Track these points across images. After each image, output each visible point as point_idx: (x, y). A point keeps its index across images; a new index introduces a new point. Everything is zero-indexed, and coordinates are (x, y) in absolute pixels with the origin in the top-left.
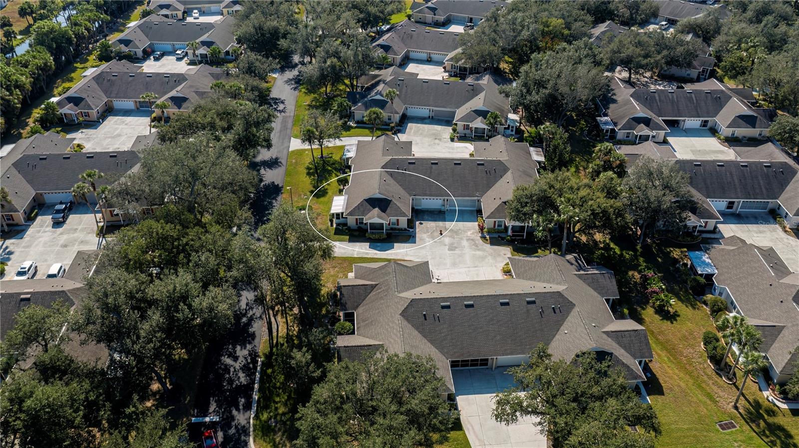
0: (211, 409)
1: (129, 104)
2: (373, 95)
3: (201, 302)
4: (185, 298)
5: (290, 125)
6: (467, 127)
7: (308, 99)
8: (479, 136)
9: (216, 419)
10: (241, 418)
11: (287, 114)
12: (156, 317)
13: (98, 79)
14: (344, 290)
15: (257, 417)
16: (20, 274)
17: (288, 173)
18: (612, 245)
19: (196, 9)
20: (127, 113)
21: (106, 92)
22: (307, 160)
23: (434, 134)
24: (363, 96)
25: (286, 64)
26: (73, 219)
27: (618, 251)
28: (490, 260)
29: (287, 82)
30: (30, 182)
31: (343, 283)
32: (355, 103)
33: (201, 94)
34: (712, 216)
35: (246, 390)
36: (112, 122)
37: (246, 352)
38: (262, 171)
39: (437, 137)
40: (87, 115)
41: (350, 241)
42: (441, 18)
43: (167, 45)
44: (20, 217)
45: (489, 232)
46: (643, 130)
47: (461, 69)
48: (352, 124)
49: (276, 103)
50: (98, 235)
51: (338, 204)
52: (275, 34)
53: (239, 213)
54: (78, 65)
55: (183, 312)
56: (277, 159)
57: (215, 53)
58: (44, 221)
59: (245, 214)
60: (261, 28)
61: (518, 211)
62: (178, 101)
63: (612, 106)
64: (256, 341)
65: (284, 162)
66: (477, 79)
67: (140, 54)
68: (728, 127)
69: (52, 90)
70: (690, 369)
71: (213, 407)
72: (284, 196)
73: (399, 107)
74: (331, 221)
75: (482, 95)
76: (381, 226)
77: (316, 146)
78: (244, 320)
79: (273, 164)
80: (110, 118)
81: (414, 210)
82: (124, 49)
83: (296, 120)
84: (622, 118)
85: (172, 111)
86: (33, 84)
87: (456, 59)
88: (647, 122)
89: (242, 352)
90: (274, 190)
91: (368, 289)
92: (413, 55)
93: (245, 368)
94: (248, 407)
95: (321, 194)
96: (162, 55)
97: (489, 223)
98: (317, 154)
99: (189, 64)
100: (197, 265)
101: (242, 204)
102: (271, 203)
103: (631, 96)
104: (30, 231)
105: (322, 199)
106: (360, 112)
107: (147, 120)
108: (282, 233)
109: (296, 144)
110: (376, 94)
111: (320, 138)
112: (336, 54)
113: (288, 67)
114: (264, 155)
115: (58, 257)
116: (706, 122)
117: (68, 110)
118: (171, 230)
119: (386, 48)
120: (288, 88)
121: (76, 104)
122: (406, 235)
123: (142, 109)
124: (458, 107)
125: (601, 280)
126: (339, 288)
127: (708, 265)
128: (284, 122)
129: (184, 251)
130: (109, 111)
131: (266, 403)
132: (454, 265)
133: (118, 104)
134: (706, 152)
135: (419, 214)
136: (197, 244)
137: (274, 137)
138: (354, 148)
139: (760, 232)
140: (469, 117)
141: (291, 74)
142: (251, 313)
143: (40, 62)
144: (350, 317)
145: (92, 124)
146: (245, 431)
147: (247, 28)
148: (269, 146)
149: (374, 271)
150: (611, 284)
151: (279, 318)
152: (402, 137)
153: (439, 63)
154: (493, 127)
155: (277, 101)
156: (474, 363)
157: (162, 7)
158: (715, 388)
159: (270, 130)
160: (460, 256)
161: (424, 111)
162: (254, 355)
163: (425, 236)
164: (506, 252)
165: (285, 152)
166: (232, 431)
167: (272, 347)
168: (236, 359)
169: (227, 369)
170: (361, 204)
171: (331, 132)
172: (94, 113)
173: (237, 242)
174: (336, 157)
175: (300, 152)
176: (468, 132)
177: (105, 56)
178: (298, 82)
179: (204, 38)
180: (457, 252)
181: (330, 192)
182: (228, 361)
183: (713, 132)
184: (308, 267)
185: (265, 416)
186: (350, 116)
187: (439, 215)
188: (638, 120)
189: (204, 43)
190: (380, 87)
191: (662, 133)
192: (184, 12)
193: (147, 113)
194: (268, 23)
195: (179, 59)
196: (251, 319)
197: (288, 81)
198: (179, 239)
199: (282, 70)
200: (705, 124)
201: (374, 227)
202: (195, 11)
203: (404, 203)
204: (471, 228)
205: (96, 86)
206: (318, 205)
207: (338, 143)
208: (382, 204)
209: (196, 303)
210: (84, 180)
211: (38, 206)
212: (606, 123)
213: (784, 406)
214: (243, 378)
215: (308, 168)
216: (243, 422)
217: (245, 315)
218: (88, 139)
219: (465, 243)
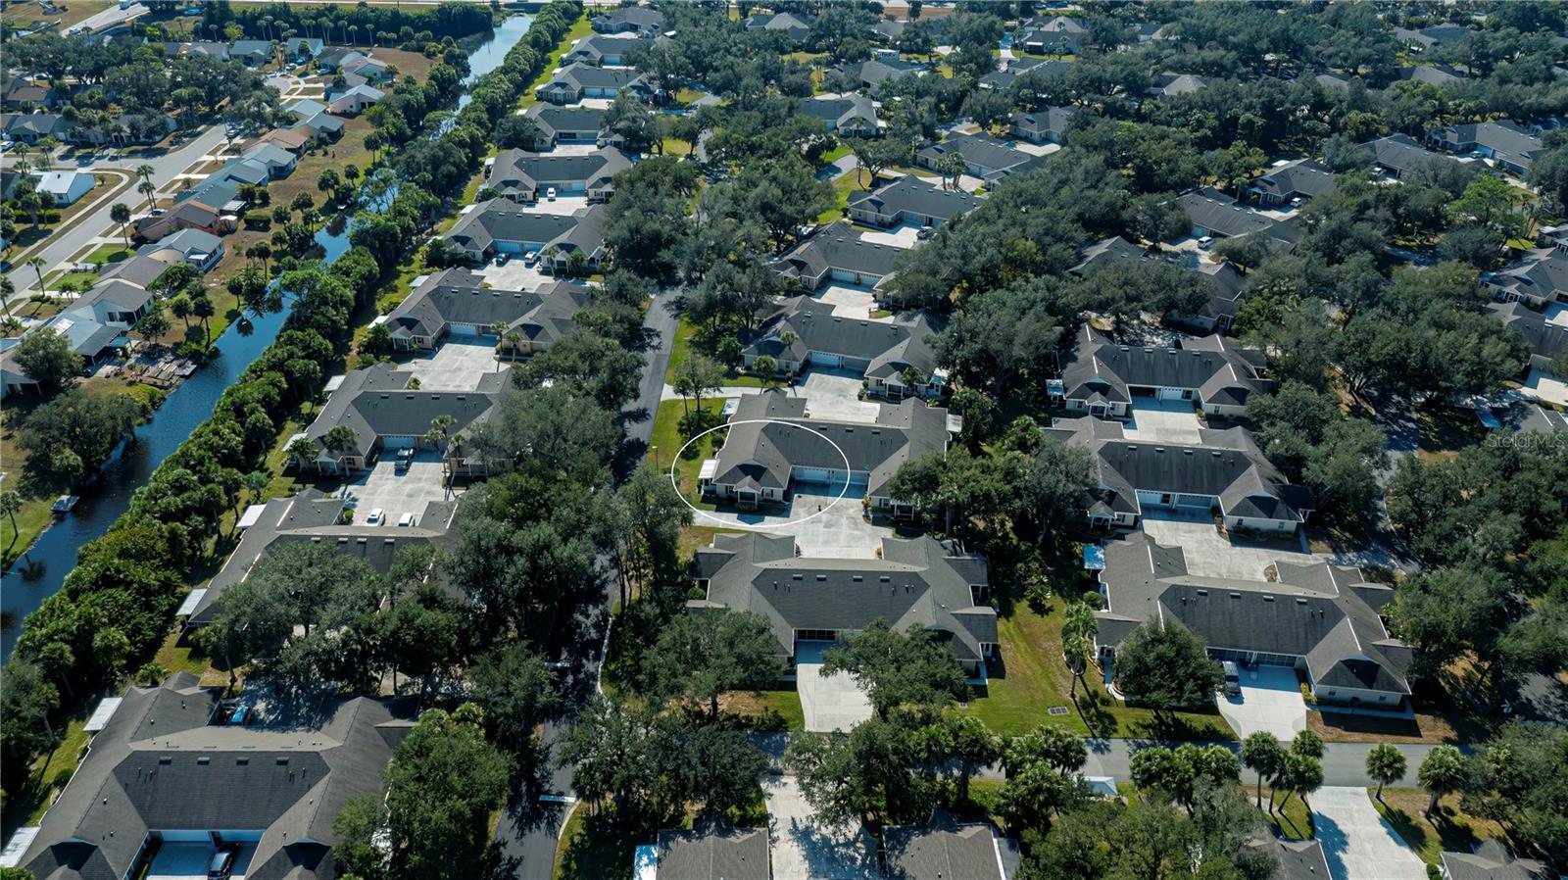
0: (563, 657)
1: (470, 329)
2: (770, 336)
3: (562, 552)
4: (547, 547)
5: (664, 367)
6: (879, 383)
7: (689, 333)
8: (893, 396)
9: (567, 665)
10: (589, 666)
11: (662, 352)
12: (521, 562)
13: (435, 295)
14: (700, 557)
15: (605, 666)
16: (370, 521)
17: (656, 429)
18: (1012, 535)
19: (551, 186)
20: (466, 340)
21: (444, 313)
22: (680, 414)
23: (840, 389)
24: (758, 334)
25: (666, 278)
26: (416, 467)
27: (1015, 542)
28: (867, 541)
29: (666, 306)
30: (371, 423)
31: (701, 550)
32: (746, 343)
33: (561, 324)
34: (1130, 509)
35: (596, 644)
36: (449, 350)
37: (598, 612)
38: (627, 424)
39: (842, 393)
40: (421, 341)
41: (717, 510)
42: (889, 218)
43: (514, 245)
44: (361, 461)
45: (873, 511)
46: (1097, 400)
47: (896, 300)
48: (740, 370)
49: (649, 336)
50: (444, 486)
51: (709, 469)
52: (657, 242)
53: (600, 472)
54: (401, 268)
55: (545, 560)
56: (645, 410)
57: (576, 261)
58: (385, 468)
59: (606, 473)
60: (638, 231)
61: (898, 488)
62: (532, 330)
63: (1070, 365)
64: (608, 603)
65: (652, 414)
66: (908, 319)
67: (479, 255)
68: (1209, 401)
69: (373, 303)
70: (1043, 660)
71: (564, 655)
72: (649, 455)
73: (799, 352)
74: (699, 487)
75: (905, 343)
76: (751, 497)
77: (692, 396)
78: (598, 582)
79: (640, 416)
80: (447, 345)
81: (792, 479)
82: (461, 249)
83: (673, 361)
84: (1075, 382)
85: (525, 343)
86: (356, 297)
87: (886, 287)
88: (1104, 390)
89: (594, 612)
90: (639, 448)
91: (725, 559)
92: (836, 275)
93: (596, 625)
94: (597, 658)
95: (690, 454)
96: (507, 259)
97: (875, 501)
98: (693, 407)
99: (542, 273)
100: (558, 520)
101: (603, 462)
102: (634, 463)
103: (1096, 354)
104: (372, 477)
105: (692, 462)
106: (751, 355)
107: (490, 352)
108: (641, 496)
109: (668, 393)
110: (774, 334)
111: (697, 388)
112: (729, 280)
113: (670, 284)
114: (630, 406)
115: (406, 507)
116: (1189, 392)
117: (399, 334)
118: (535, 484)
119: (800, 265)
120: (666, 315)
121: (410, 328)
122: (780, 509)
123: (483, 337)
124: (874, 357)
125: (971, 566)
126: (696, 555)
127: (1099, 560)
128: (658, 362)
129: (545, 505)
130: (446, 337)
131: (614, 656)
132: (826, 543)
133: (458, 328)
134: (1175, 432)
135: (797, 485)
136: (559, 500)
137: (643, 385)
138: (737, 403)
139: (1190, 532)
140: (883, 371)
141: (672, 295)
142: (604, 576)
143: (364, 270)
144: (703, 585)
145: (427, 353)
146: (594, 677)
147: (620, 231)
148: (636, 396)
149: (734, 540)
150: (981, 572)
151: (633, 582)
152: (800, 392)
153: (868, 288)
154: (911, 385)
155: (651, 333)
156: (822, 635)
157: (507, 183)
158: (1061, 679)
159: (638, 378)
160: (836, 534)
161: (833, 358)
162: (605, 615)
163: (801, 511)
164: (888, 532)
165: (655, 402)
166: (582, 676)
167: (623, 607)
168: (588, 616)
169: (578, 625)
170: (732, 471)
171: (711, 382)
172: (429, 340)
173: (598, 499)
174: (715, 412)
175: (672, 403)
176: (881, 388)
177: (437, 259)
178: (679, 306)
179: (563, 238)
180: (833, 530)
181: (702, 455)
182: (581, 618)
183: (1196, 406)
184: (665, 528)
185: (613, 667)
186: (740, 359)
187: (822, 488)
188: (1093, 387)
189: (562, 246)
190: (780, 325)
191: (1123, 404)
192: (537, 190)
193: (491, 342)
194: (647, 226)
195: (529, 265)
196: (605, 582)
197: (669, 304)
198: (541, 494)
199: (662, 287)
200: (1188, 395)
201: (744, 496)
202: (551, 190)
203: (781, 472)
204: (855, 505)
205: (432, 305)
206: (686, 468)
207: (718, 395)
208: (755, 472)
209: (557, 553)
210: (436, 427)
211: (380, 451)
212: (1056, 388)
213: (1121, 698)
214: (594, 634)
215: (681, 424)
216: (592, 670)
217: (598, 577)
218: (423, 372)
219: (844, 521)
